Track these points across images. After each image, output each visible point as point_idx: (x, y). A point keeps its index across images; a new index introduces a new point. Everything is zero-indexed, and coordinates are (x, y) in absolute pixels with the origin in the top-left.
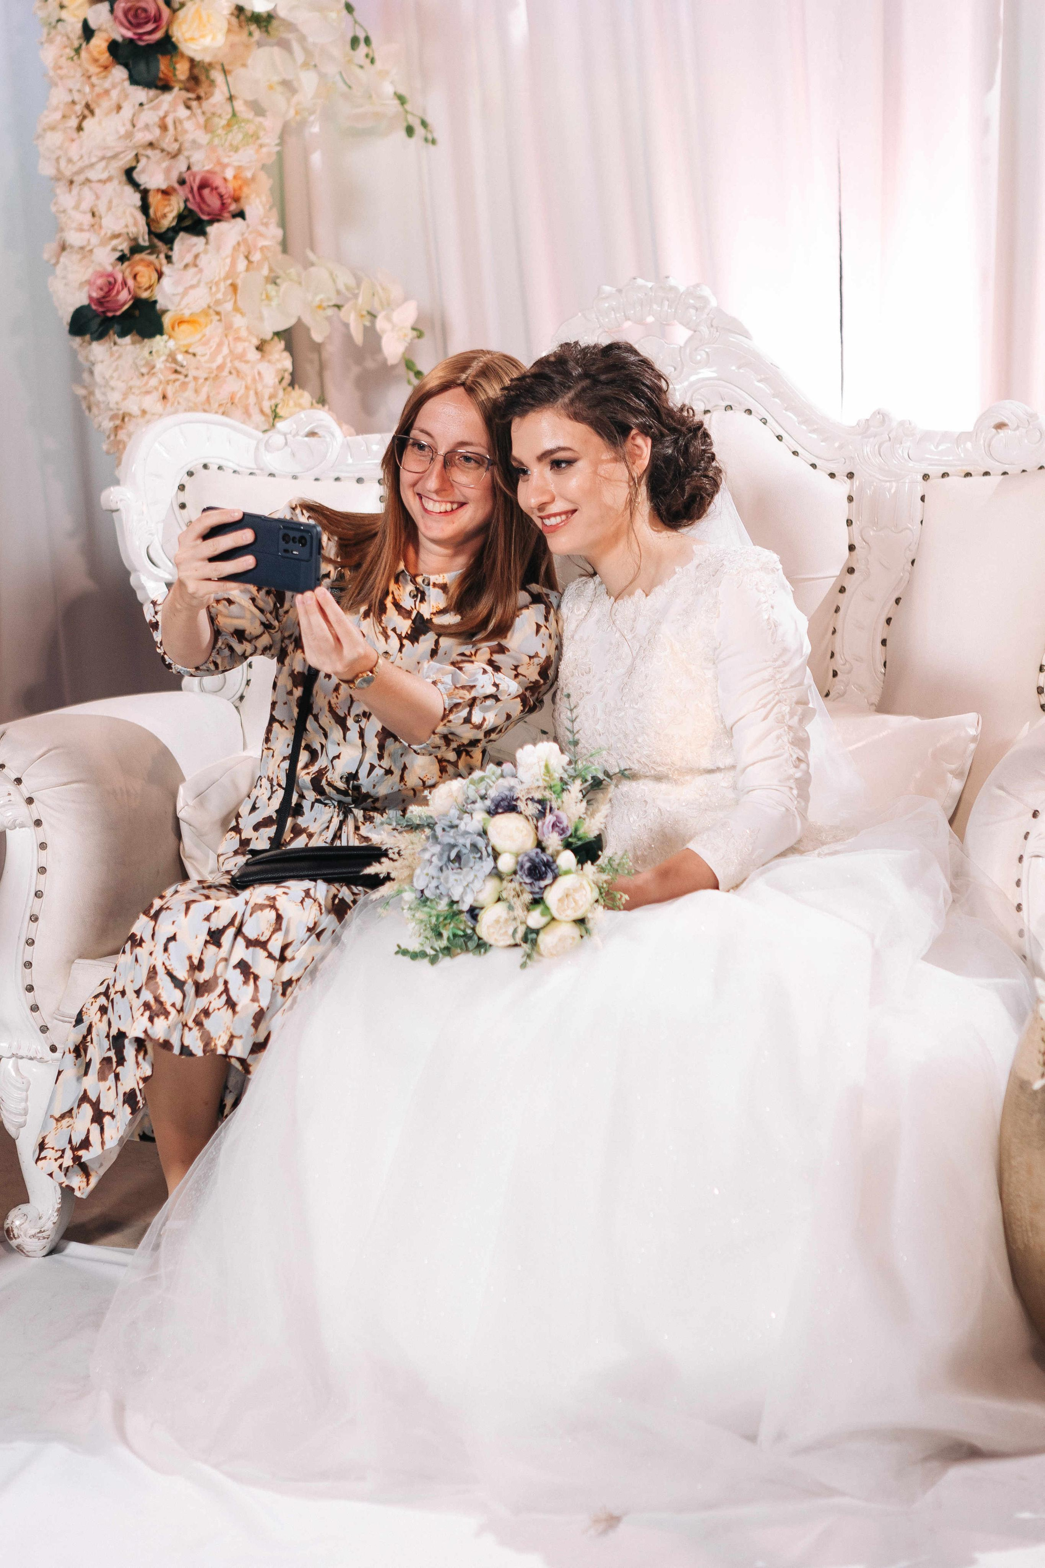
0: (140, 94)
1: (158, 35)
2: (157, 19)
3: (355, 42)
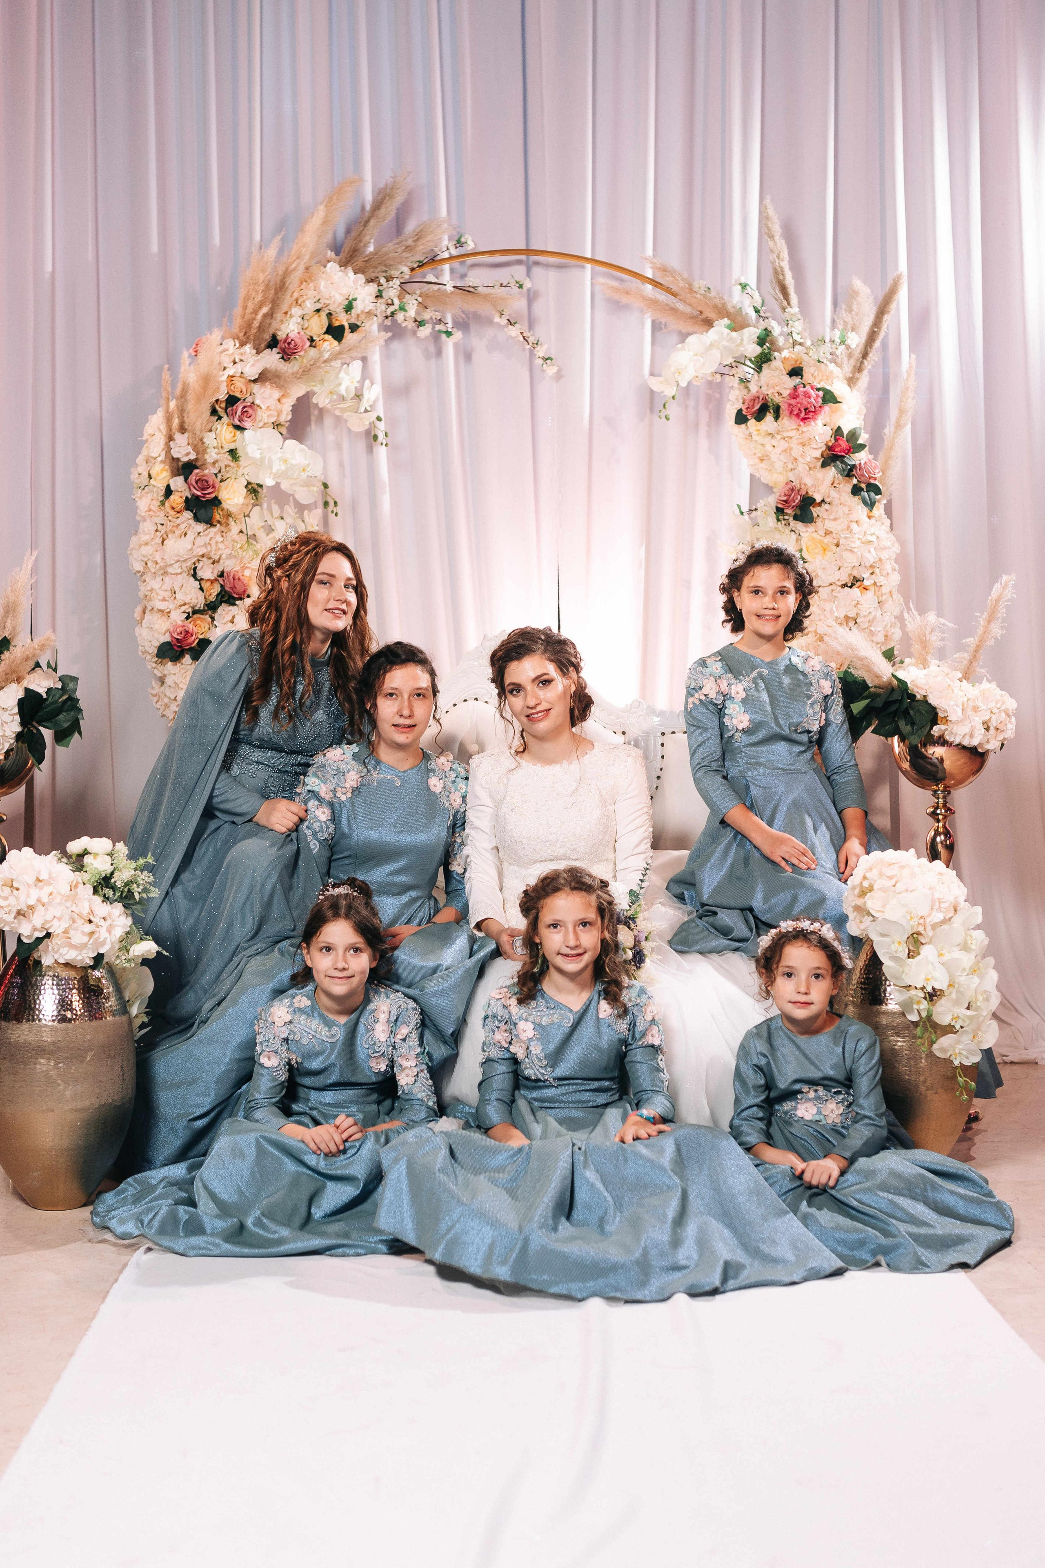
0: (200, 527)
1: (213, 496)
3: (326, 504)
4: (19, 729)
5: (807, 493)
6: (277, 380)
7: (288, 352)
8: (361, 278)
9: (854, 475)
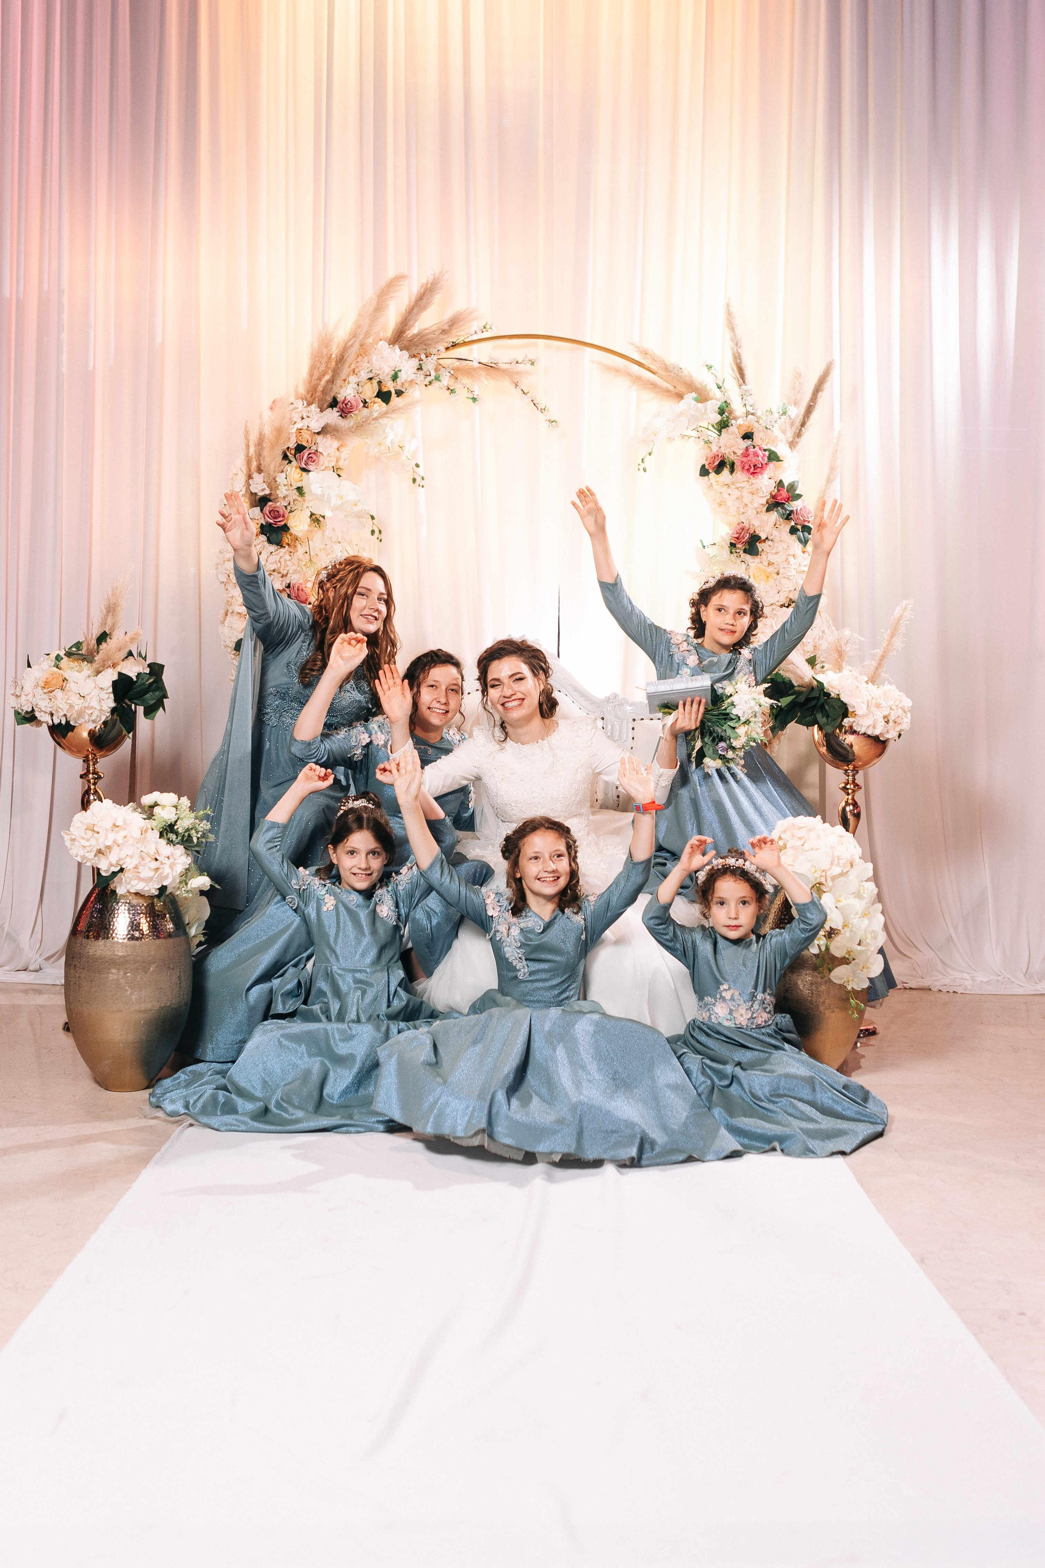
0: (273, 548)
1: (283, 523)
2: (284, 516)
3: (373, 532)
4: (113, 705)
5: (755, 532)
6: (336, 433)
7: (345, 411)
8: (406, 354)
9: (791, 518)
